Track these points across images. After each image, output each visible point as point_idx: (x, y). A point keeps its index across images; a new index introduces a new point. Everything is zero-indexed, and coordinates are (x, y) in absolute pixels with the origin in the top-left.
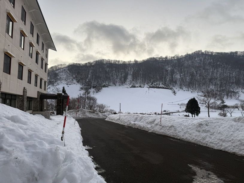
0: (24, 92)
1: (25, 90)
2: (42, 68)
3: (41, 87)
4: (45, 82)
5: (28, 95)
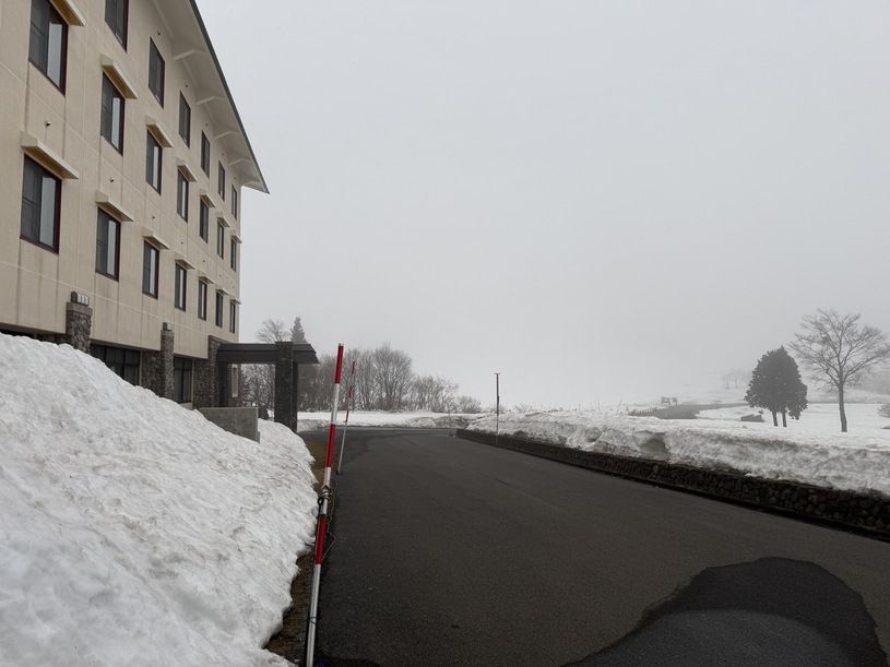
0: (163, 338)
1: (166, 335)
2: (221, 252)
3: (218, 322)
4: (233, 304)
5: (176, 351)
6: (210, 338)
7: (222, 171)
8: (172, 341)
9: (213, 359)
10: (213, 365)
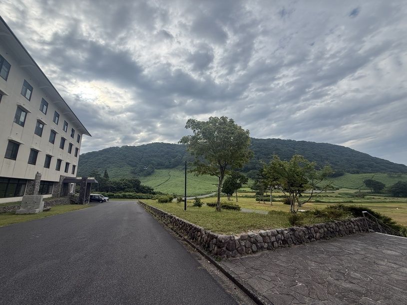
0: (36, 176)
1: (38, 175)
2: (70, 152)
3: (66, 171)
4: (74, 166)
5: (42, 179)
6: (61, 176)
7: (73, 131)
8: (40, 177)
9: (61, 182)
10: (61, 183)
